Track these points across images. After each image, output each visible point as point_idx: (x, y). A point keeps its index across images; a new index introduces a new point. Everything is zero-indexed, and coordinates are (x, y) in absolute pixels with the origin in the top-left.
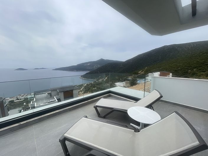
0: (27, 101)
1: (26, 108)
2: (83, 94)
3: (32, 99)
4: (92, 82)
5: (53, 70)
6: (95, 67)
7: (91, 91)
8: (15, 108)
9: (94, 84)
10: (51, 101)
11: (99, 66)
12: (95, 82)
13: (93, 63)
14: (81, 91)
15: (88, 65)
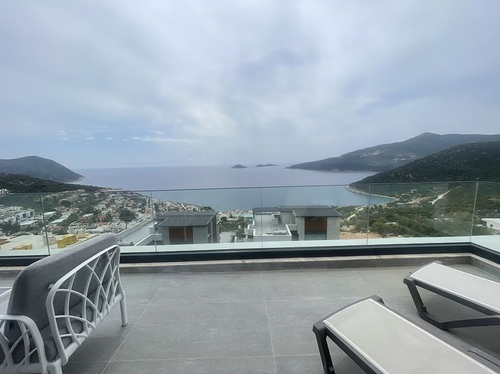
0: (243, 222)
1: (241, 236)
2: (351, 231)
3: (249, 221)
4: (384, 205)
5: (287, 168)
6: (397, 161)
7: (376, 229)
8: (227, 230)
9: (390, 210)
10: (279, 231)
11: (413, 157)
12: (394, 204)
13: (390, 150)
14: (348, 225)
15: (375, 154)
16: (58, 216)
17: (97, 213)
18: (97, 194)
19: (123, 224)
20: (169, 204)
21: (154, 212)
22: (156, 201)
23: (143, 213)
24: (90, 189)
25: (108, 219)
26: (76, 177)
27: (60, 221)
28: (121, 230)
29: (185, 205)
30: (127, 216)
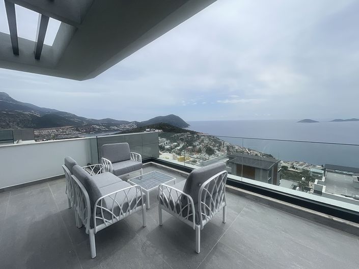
1: (304, 188)
16: (178, 145)
17: (194, 146)
18: (195, 136)
19: (207, 156)
20: (237, 148)
21: (226, 151)
22: (228, 144)
23: (219, 151)
24: (193, 133)
25: (199, 151)
26: (187, 125)
27: (179, 148)
28: (206, 160)
29: (249, 150)
30: (210, 152)
